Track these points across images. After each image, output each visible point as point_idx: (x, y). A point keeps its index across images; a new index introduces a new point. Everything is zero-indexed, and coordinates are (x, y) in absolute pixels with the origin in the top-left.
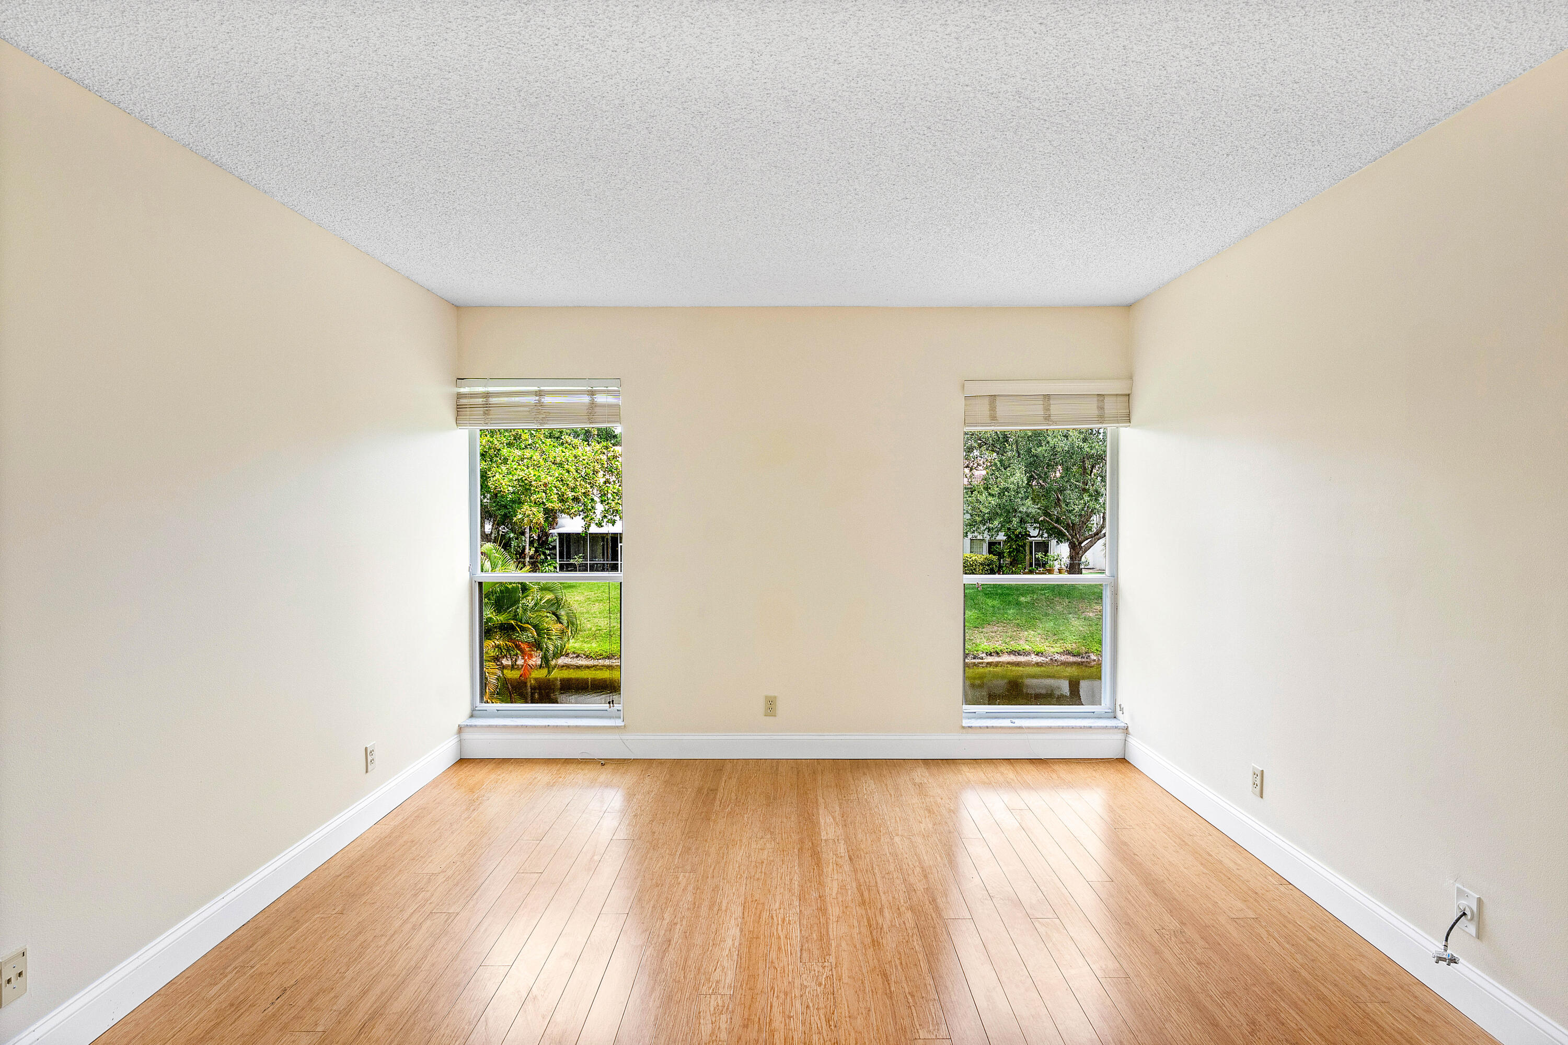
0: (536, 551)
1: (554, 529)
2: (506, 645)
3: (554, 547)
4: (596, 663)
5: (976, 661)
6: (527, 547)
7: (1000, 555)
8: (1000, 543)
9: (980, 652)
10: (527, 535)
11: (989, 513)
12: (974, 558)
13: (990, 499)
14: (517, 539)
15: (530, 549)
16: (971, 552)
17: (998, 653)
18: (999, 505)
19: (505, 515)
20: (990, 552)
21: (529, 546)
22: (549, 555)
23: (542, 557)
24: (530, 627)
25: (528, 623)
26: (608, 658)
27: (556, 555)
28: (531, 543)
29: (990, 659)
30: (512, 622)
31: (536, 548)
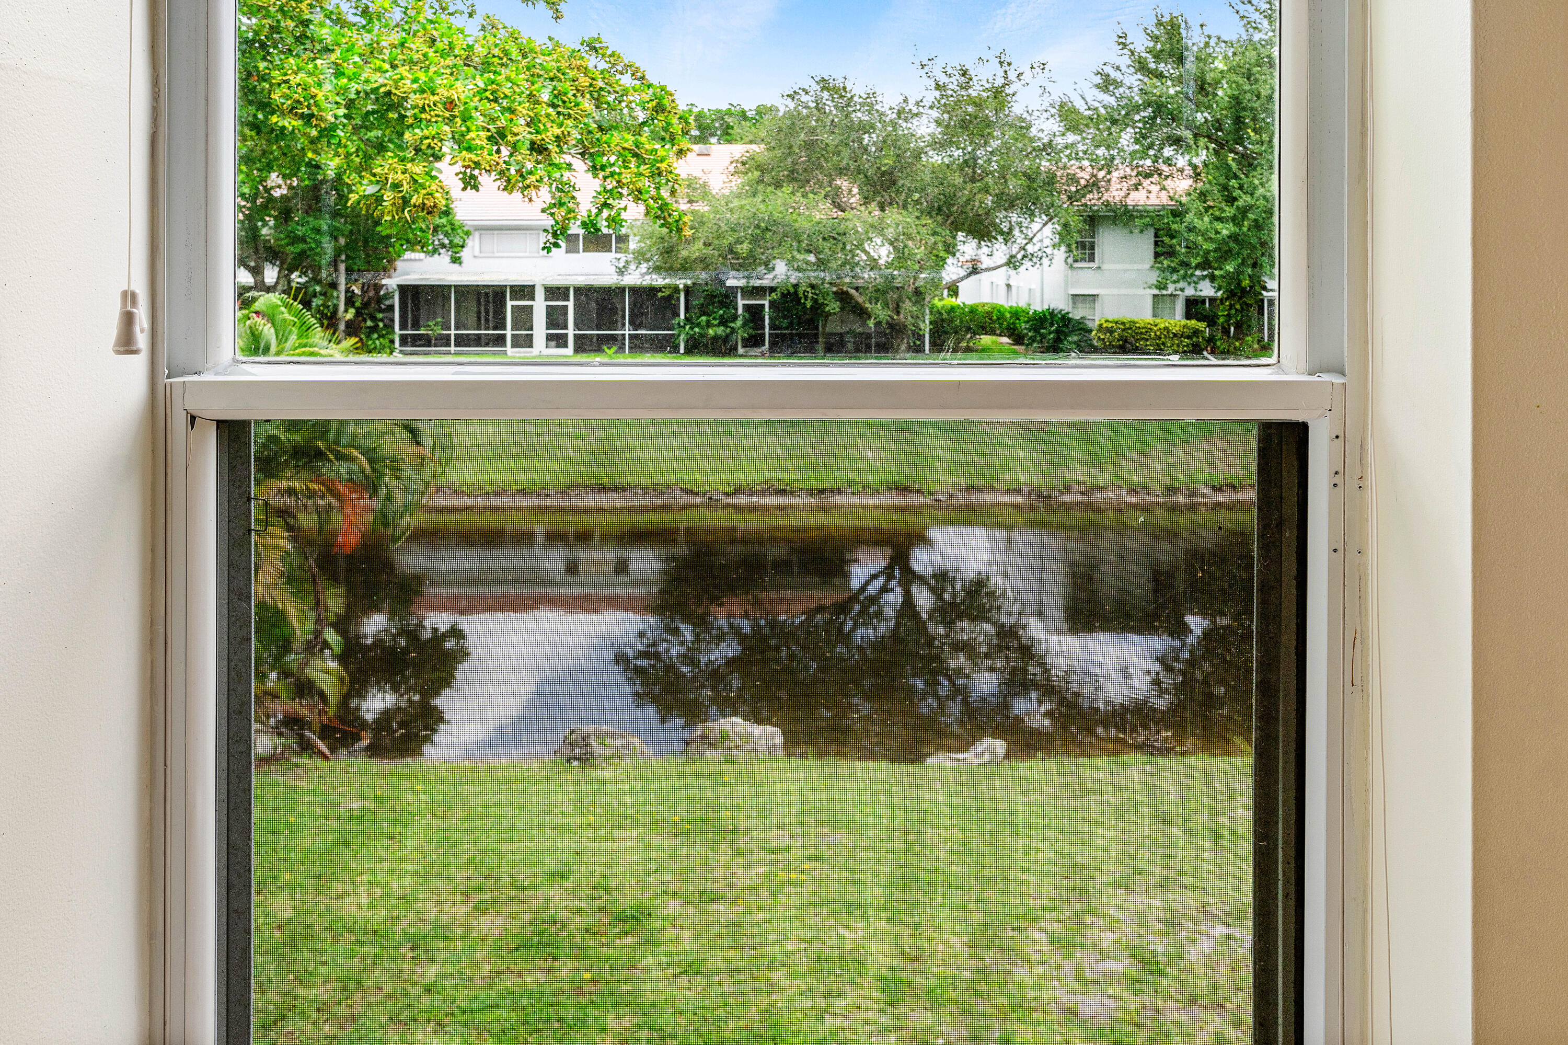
0: (358, 313)
1: (390, 277)
2: (308, 488)
3: (391, 308)
4: (470, 501)
5: (1192, 500)
6: (342, 307)
7: (1211, 321)
8: (1203, 302)
9: (1201, 486)
10: (342, 288)
11: (1216, 250)
12: (1162, 326)
13: (1219, 226)
14: (325, 294)
15: (346, 311)
16: (1154, 316)
17: (1234, 487)
18: (1233, 237)
19: (302, 254)
20: (1188, 316)
21: (346, 304)
22: (381, 320)
23: (369, 323)
24: (356, 453)
25: (353, 446)
26: (496, 494)
27: (392, 320)
28: (350, 302)
29: (1219, 498)
30: (320, 444)
31: (357, 309)
